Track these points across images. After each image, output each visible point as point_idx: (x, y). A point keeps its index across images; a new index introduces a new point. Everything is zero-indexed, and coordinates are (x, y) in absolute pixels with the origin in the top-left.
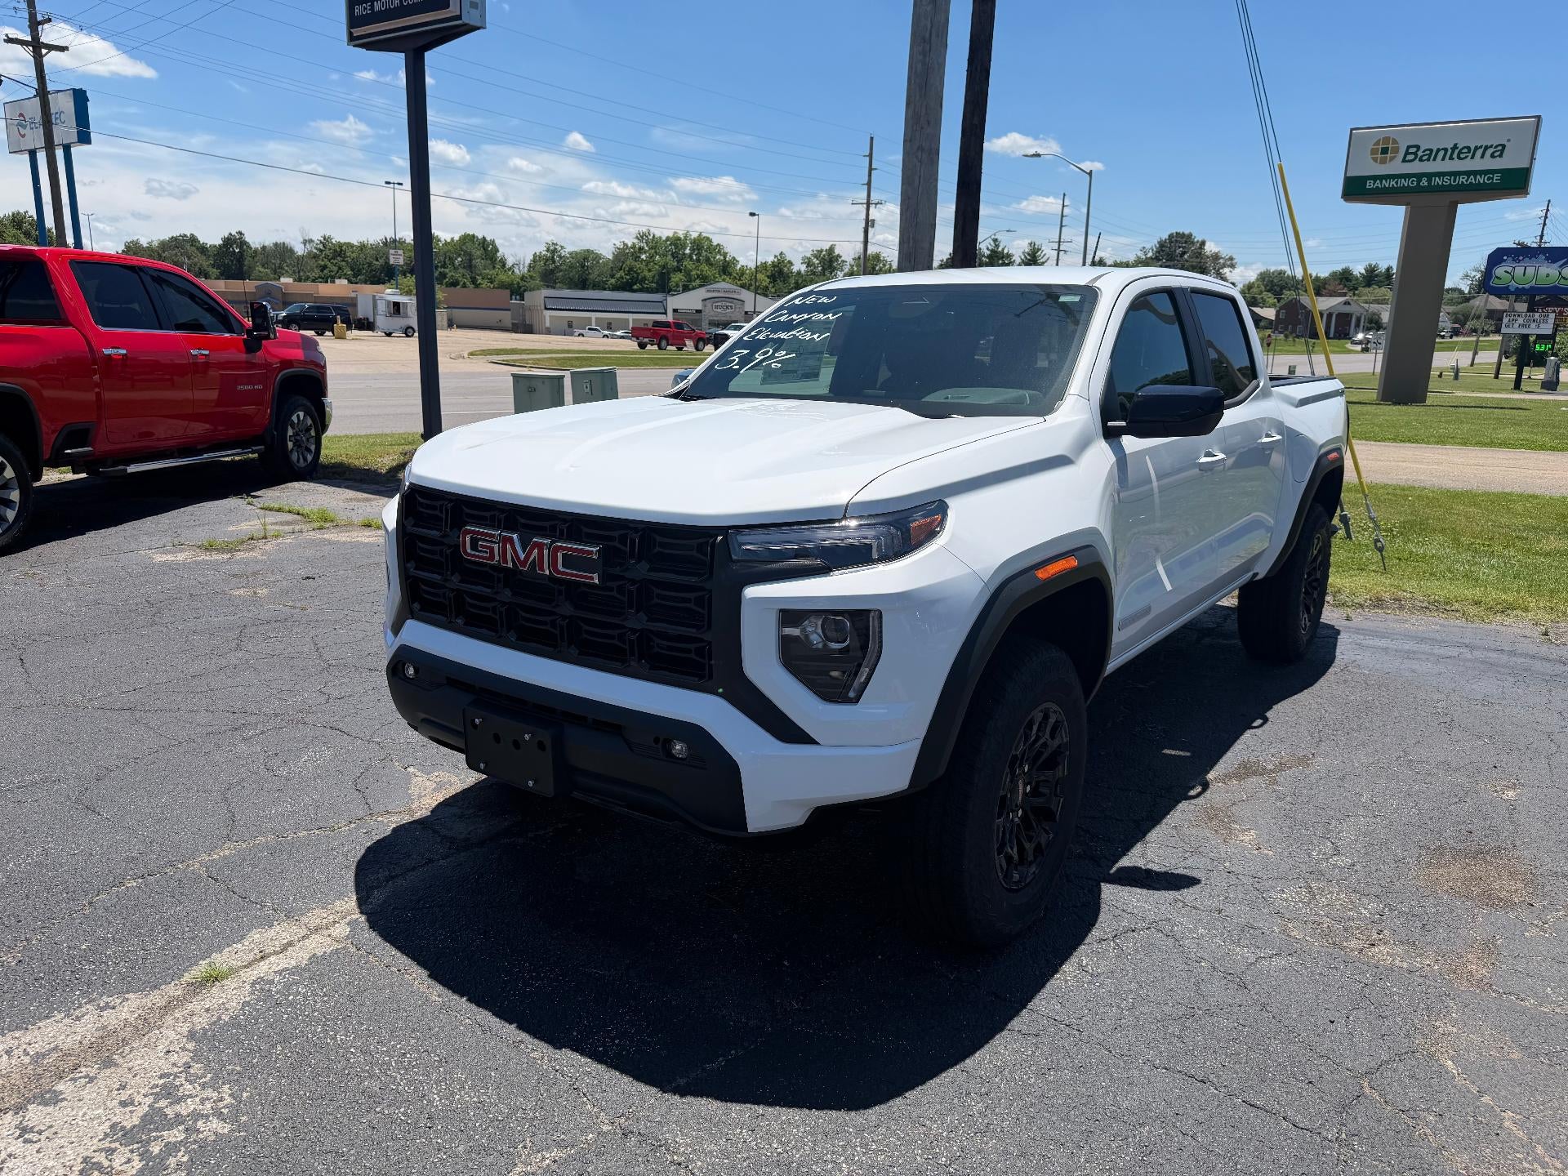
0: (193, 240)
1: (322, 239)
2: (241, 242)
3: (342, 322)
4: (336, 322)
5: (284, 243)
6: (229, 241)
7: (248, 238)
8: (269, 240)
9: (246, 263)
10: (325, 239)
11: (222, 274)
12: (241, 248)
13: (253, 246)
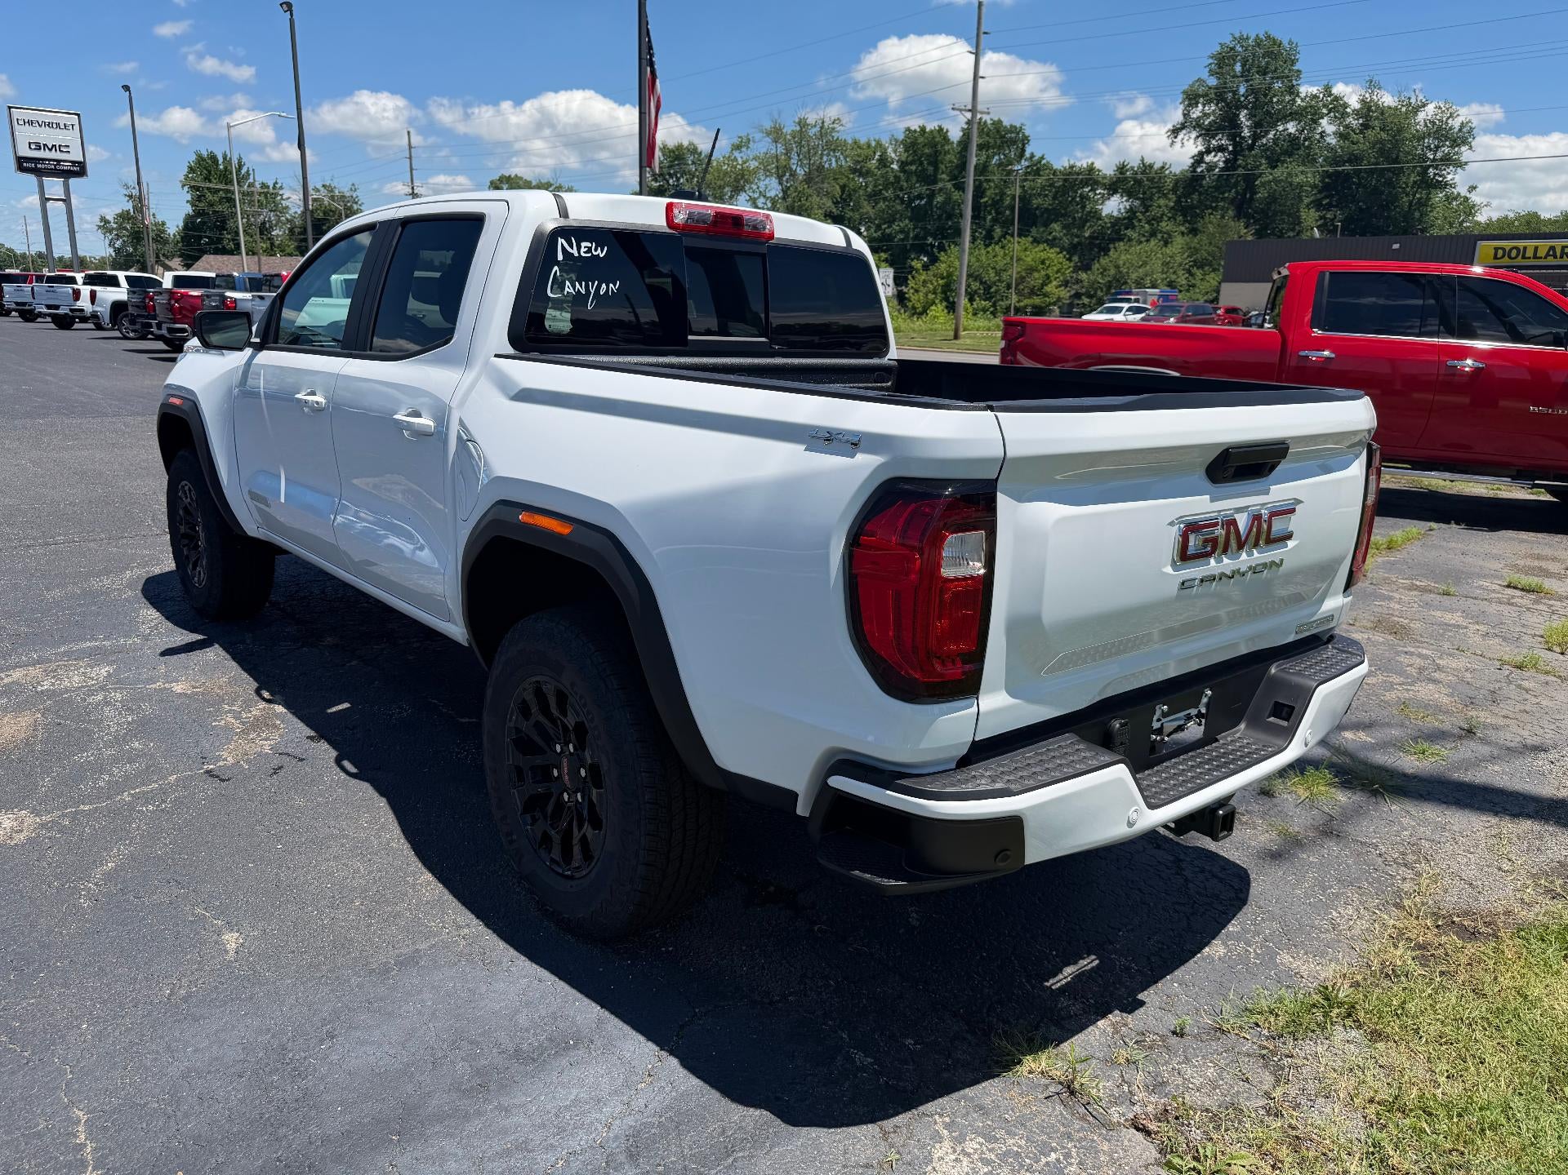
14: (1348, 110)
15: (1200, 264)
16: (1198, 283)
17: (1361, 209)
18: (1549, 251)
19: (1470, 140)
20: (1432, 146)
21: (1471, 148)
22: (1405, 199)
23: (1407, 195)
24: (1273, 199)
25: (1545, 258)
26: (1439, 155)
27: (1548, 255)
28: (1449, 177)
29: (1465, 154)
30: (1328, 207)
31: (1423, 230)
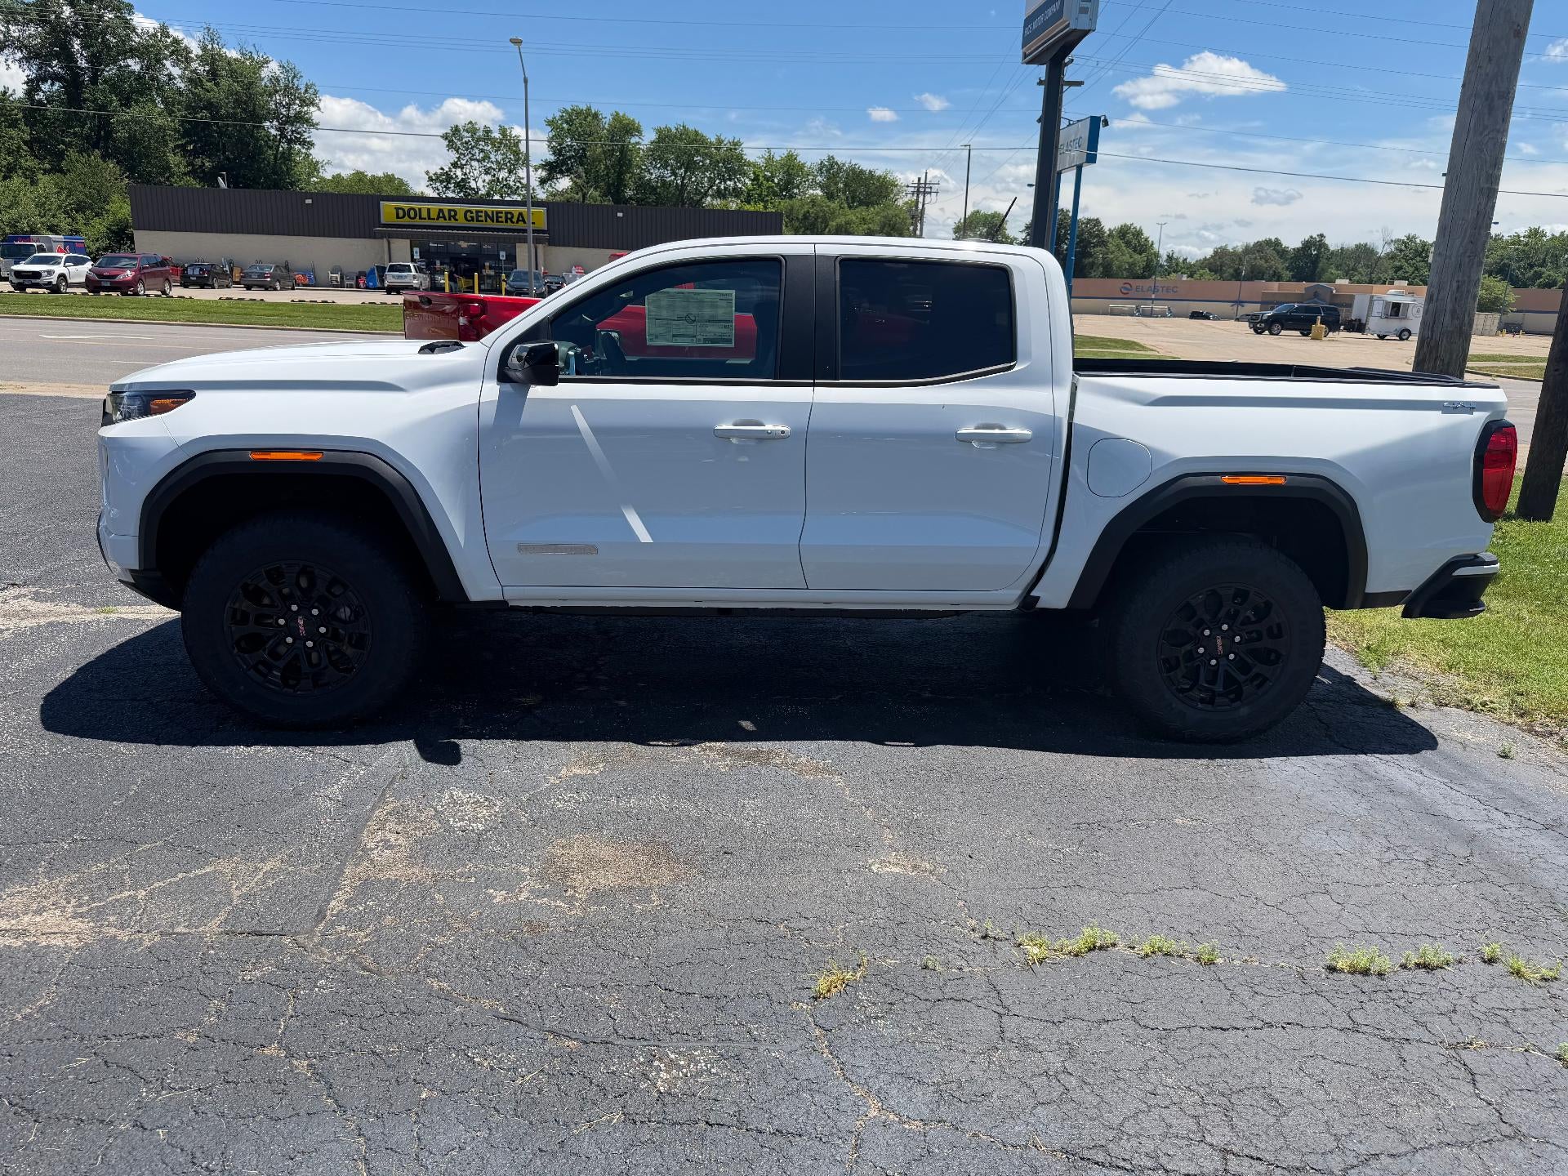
0: (1277, 243)
1: (1405, 239)
2: (1320, 245)
3: (1322, 323)
4: (1315, 323)
5: (1366, 245)
6: (1308, 244)
7: (1327, 241)
8: (1350, 242)
9: (1320, 265)
10: (1408, 239)
11: (1293, 277)
12: (1318, 250)
13: (1332, 249)
14: (192, 55)
15: (80, 208)
16: (83, 228)
17: (228, 159)
18: (439, 214)
19: (317, 101)
20: (284, 103)
21: (319, 109)
22: (270, 152)
23: (271, 148)
24: (133, 140)
25: (438, 219)
26: (292, 113)
27: (438, 217)
28: (306, 135)
29: (315, 114)
30: (196, 153)
31: (292, 183)
